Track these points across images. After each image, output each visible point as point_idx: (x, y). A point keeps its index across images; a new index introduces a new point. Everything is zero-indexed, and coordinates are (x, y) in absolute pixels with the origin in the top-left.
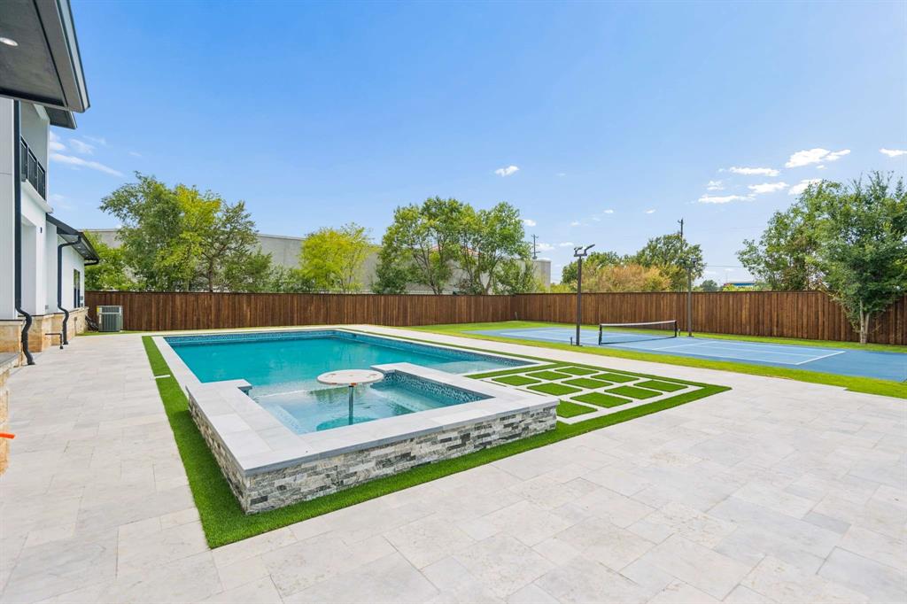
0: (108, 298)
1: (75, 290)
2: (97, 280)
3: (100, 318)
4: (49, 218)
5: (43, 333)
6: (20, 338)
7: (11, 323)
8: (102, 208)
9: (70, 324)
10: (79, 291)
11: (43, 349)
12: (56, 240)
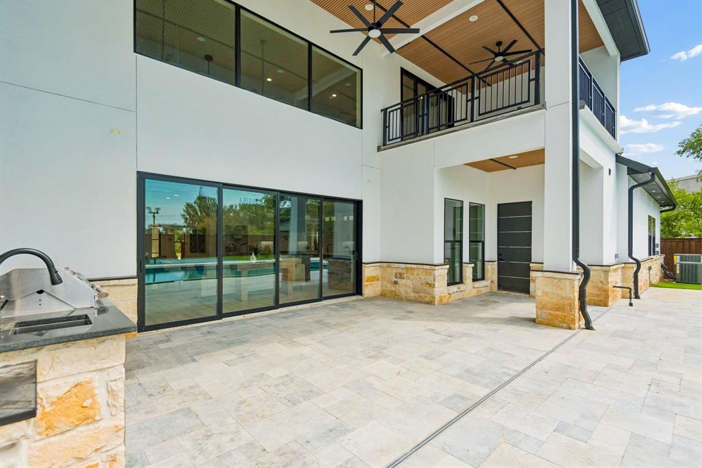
0: (687, 246)
1: (650, 237)
2: (674, 227)
3: (678, 268)
4: (619, 159)
5: (610, 286)
6: (577, 295)
7: (567, 276)
8: (679, 152)
9: (643, 275)
10: (654, 238)
11: (610, 304)
12: (626, 182)
